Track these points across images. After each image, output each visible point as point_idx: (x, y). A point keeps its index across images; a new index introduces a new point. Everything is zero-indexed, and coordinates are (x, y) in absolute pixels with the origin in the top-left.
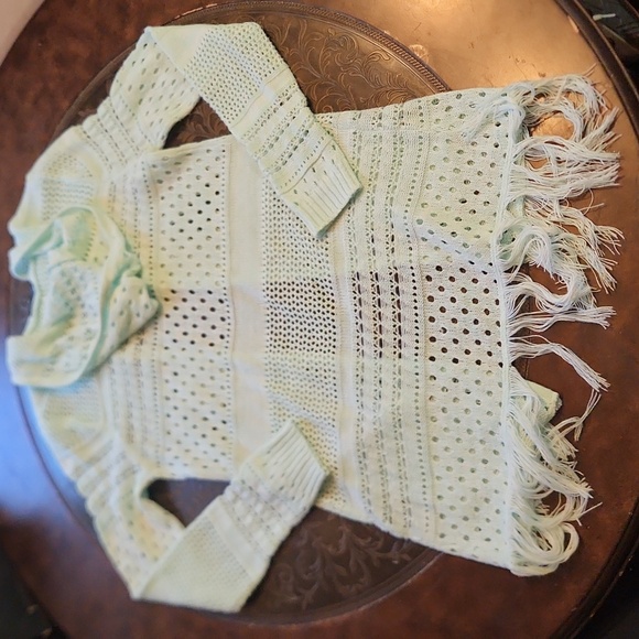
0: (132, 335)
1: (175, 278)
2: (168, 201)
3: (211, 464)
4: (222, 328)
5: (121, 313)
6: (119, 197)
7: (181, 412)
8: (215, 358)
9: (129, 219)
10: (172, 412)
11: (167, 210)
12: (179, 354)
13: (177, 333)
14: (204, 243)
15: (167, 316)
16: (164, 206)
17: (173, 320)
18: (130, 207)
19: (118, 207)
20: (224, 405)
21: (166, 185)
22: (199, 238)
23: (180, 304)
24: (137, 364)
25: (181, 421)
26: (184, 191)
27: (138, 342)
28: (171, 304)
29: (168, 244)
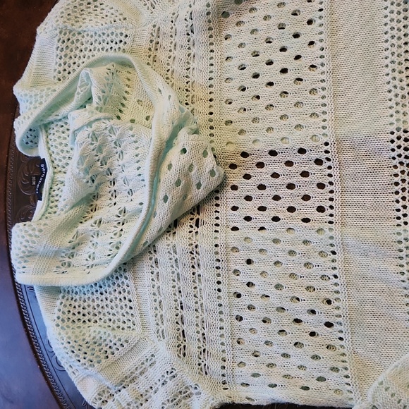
0: (184, 215)
1: (249, 137)
2: (236, 40)
3: (313, 384)
4: (320, 198)
5: (178, 183)
6: (165, 42)
7: (259, 313)
8: (313, 237)
9: (178, 68)
10: (246, 314)
11: (234, 52)
12: (255, 235)
13: (250, 209)
14: (291, 87)
15: (234, 188)
16: (230, 47)
17: (242, 192)
18: (180, 54)
19: (162, 55)
20: (329, 302)
21: (233, 19)
22: (284, 82)
23: (254, 171)
24: (194, 251)
25: (259, 326)
26: (261, 25)
27: (193, 223)
28: (240, 172)
29: (235, 94)
